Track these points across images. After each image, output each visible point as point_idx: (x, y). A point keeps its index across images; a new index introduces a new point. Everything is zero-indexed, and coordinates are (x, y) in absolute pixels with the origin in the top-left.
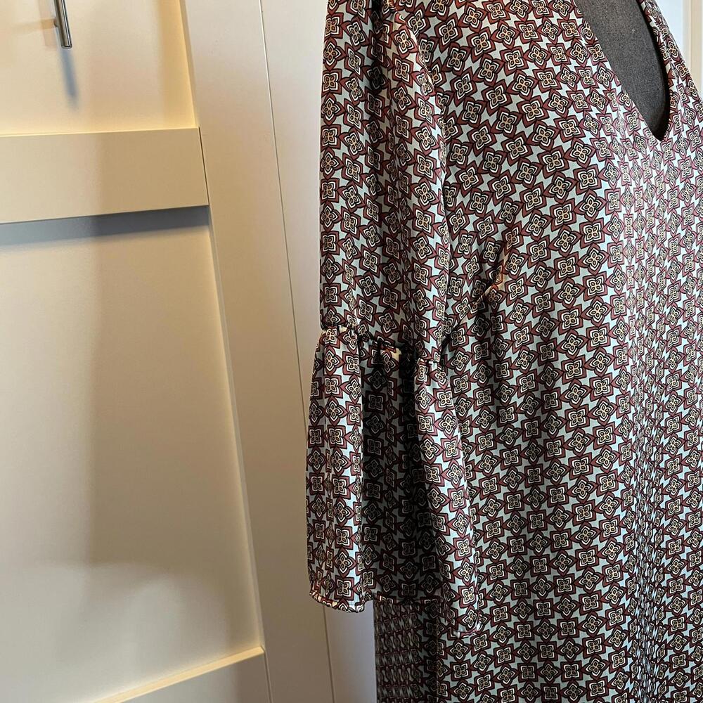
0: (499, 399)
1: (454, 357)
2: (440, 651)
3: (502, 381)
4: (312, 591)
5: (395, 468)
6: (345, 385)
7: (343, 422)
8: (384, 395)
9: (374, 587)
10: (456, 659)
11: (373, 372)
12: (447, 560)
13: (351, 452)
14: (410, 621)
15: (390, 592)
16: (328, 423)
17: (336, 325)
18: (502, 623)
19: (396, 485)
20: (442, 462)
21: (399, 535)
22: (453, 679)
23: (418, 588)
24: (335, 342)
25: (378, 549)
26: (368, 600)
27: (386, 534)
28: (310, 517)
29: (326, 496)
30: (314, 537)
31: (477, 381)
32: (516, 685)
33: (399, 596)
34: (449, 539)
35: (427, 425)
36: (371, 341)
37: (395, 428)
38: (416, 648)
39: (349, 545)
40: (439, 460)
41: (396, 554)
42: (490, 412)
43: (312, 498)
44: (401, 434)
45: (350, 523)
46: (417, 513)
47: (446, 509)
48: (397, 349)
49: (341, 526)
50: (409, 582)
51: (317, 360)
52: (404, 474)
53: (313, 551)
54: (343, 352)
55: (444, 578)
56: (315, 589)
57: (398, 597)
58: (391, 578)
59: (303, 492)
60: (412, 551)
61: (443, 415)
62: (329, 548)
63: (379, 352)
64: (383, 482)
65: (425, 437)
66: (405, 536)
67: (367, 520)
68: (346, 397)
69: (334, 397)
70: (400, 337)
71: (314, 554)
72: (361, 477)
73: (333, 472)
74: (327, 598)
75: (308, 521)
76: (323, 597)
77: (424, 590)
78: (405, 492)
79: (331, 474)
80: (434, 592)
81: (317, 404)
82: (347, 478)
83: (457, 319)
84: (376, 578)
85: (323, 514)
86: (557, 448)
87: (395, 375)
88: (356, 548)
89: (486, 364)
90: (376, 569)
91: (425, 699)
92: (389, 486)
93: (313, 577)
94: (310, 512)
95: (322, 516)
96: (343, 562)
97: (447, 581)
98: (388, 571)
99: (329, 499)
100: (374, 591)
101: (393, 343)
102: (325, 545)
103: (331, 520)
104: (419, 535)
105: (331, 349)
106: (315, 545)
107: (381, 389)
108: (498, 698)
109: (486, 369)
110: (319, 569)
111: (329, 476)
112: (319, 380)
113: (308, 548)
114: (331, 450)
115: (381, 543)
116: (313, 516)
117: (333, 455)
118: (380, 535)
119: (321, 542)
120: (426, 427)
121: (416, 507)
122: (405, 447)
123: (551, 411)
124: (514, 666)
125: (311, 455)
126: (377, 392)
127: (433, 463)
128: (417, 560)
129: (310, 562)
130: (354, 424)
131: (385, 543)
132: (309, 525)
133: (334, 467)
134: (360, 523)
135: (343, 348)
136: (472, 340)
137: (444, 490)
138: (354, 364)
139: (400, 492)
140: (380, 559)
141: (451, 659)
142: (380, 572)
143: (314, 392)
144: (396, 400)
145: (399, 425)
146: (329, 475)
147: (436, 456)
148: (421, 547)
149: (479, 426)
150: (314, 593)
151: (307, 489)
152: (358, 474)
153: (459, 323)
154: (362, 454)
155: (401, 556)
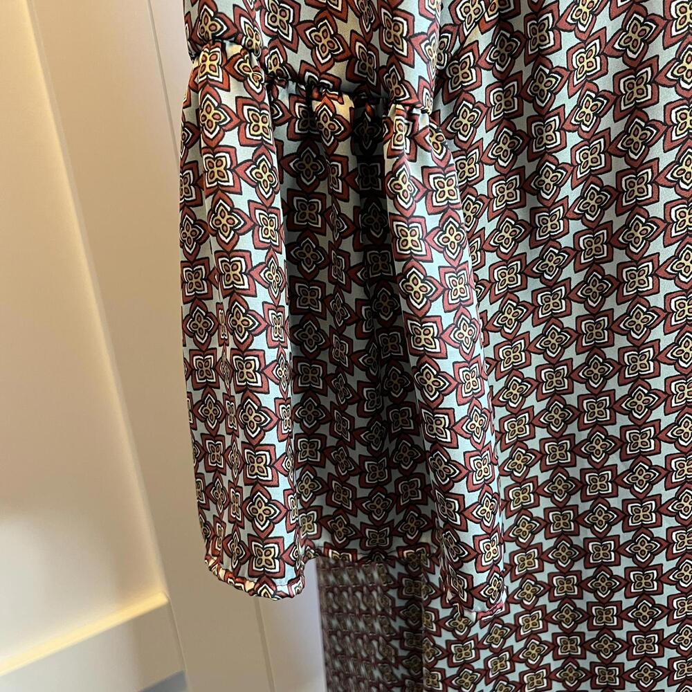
0: (537, 193)
1: (454, 114)
2: (429, 624)
3: (543, 156)
4: (207, 558)
5: (350, 331)
6: (244, 166)
7: (245, 242)
8: (322, 197)
9: (319, 537)
10: (455, 635)
11: (301, 149)
12: (452, 491)
13: (264, 303)
14: (376, 575)
15: (347, 543)
16: (216, 247)
17: (219, 40)
18: (529, 574)
19: (352, 363)
20: (441, 313)
21: (361, 450)
22: (451, 665)
23: (395, 532)
24: (219, 76)
25: (322, 473)
26: (310, 558)
27: (336, 448)
28: (196, 429)
29: (223, 389)
30: (206, 463)
31: (494, 162)
32: (549, 665)
33: (361, 548)
34: (457, 455)
35: (413, 241)
36: (292, 86)
37: (347, 255)
38: (387, 615)
39: (270, 478)
40: (436, 308)
41: (354, 481)
42: (517, 221)
43: (197, 396)
44: (359, 266)
45: (271, 437)
46: (389, 409)
47: (450, 401)
48: (346, 97)
49: (253, 445)
50: (377, 526)
51: (186, 125)
52: (366, 342)
53: (206, 488)
54: (237, 98)
55: (446, 522)
56: (214, 555)
57: (359, 551)
58: (348, 520)
59: (182, 386)
60: (382, 475)
61: (443, 222)
62: (233, 484)
63: (309, 107)
64: (327, 359)
65: (409, 265)
66: (370, 450)
67: (302, 427)
68: (249, 193)
69: (224, 192)
70: (350, 68)
71: (207, 494)
72: (288, 351)
73: (232, 344)
74: (235, 574)
75: (193, 437)
76: (227, 571)
77: (403, 536)
78: (368, 375)
79: (228, 349)
80: (419, 536)
81: (193, 216)
82: (260, 354)
83: (458, 34)
84: (321, 521)
85: (219, 423)
86: (643, 277)
87: (343, 149)
88: (284, 483)
89: (512, 127)
90: (321, 507)
91: (402, 685)
92: (339, 365)
93: (209, 534)
94: (194, 421)
95: (217, 428)
96: (260, 511)
97: (454, 528)
98: (341, 510)
99: (228, 396)
100: (320, 543)
101: (337, 86)
102: (226, 479)
103: (233, 433)
104: (392, 447)
105: (211, 90)
106: (209, 478)
107: (316, 185)
108: (521, 685)
109: (511, 138)
110: (218, 519)
111: (224, 353)
112: (194, 165)
113: (197, 483)
114: (226, 302)
115: (328, 463)
116: (201, 427)
117: (229, 310)
118: (325, 451)
119: (218, 472)
120: (410, 245)
121: (386, 399)
122: (366, 292)
123: (638, 207)
124: (547, 637)
125: (189, 316)
126: (308, 192)
127: (425, 316)
128: (390, 488)
129: (202, 508)
130: (269, 248)
131: (335, 464)
132: (195, 443)
133: (233, 334)
134: (289, 436)
135: (236, 89)
136: (488, 78)
137: (446, 366)
138: (261, 124)
139: (360, 375)
140: (327, 489)
141: (446, 635)
142: (328, 511)
143: (185, 192)
144: (347, 200)
145: (355, 250)
146: (224, 351)
147: (431, 301)
148: (398, 466)
149: (496, 249)
150: (212, 562)
151: (187, 379)
152: (280, 345)
153: (462, 44)
154: (287, 308)
155: (363, 485)
